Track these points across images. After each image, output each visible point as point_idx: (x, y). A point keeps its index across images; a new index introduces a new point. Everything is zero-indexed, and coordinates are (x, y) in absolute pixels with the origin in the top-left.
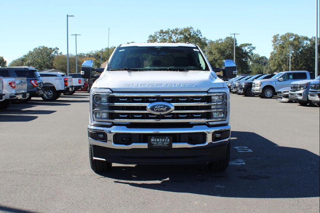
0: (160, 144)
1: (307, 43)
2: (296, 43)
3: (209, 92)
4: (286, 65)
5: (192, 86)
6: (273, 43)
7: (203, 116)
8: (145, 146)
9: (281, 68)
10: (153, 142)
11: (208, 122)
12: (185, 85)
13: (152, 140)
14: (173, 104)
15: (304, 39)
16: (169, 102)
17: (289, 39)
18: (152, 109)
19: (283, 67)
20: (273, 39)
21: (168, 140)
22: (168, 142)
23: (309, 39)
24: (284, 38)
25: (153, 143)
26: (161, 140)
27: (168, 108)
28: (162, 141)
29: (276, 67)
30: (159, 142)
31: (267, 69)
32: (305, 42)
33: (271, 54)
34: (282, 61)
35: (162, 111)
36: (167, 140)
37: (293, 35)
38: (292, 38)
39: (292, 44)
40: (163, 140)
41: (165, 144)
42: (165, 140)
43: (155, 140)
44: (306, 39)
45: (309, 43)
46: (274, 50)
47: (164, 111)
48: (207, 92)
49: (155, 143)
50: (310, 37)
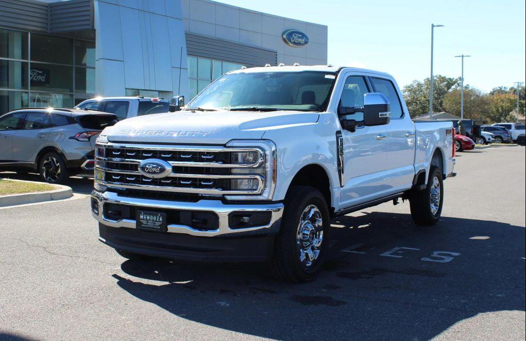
0: (150, 224)
3: (228, 145)
5: (203, 135)
7: (217, 184)
10: (142, 219)
11: (224, 195)
12: (193, 134)
13: (142, 217)
14: (170, 162)
16: (166, 159)
18: (143, 169)
21: (161, 219)
22: (161, 222)
25: (142, 221)
26: (152, 217)
27: (163, 170)
28: (153, 220)
30: (150, 220)
36: (159, 219)
40: (155, 218)
41: (158, 224)
42: (157, 218)
43: (145, 217)
47: (157, 173)
48: (225, 146)
49: (144, 222)
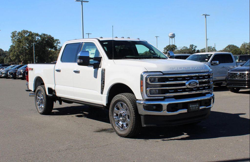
0: (194, 109)
1: (38, 38)
2: (30, 38)
4: (23, 56)
6: (11, 38)
8: (185, 111)
9: (19, 58)
15: (36, 35)
16: (196, 79)
17: (24, 35)
18: (189, 84)
19: (20, 57)
20: (11, 35)
21: (198, 105)
23: (39, 35)
24: (21, 34)
25: (190, 108)
26: (194, 106)
27: (197, 84)
29: (15, 57)
31: (8, 59)
32: (37, 37)
33: (11, 47)
34: (19, 52)
35: (194, 86)
37: (27, 31)
38: (27, 34)
39: (27, 39)
40: (196, 106)
41: (197, 108)
43: (192, 106)
44: (37, 35)
45: (40, 38)
46: (13, 44)
50: (40, 34)
